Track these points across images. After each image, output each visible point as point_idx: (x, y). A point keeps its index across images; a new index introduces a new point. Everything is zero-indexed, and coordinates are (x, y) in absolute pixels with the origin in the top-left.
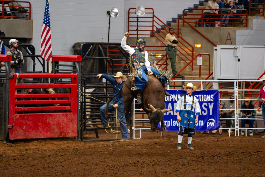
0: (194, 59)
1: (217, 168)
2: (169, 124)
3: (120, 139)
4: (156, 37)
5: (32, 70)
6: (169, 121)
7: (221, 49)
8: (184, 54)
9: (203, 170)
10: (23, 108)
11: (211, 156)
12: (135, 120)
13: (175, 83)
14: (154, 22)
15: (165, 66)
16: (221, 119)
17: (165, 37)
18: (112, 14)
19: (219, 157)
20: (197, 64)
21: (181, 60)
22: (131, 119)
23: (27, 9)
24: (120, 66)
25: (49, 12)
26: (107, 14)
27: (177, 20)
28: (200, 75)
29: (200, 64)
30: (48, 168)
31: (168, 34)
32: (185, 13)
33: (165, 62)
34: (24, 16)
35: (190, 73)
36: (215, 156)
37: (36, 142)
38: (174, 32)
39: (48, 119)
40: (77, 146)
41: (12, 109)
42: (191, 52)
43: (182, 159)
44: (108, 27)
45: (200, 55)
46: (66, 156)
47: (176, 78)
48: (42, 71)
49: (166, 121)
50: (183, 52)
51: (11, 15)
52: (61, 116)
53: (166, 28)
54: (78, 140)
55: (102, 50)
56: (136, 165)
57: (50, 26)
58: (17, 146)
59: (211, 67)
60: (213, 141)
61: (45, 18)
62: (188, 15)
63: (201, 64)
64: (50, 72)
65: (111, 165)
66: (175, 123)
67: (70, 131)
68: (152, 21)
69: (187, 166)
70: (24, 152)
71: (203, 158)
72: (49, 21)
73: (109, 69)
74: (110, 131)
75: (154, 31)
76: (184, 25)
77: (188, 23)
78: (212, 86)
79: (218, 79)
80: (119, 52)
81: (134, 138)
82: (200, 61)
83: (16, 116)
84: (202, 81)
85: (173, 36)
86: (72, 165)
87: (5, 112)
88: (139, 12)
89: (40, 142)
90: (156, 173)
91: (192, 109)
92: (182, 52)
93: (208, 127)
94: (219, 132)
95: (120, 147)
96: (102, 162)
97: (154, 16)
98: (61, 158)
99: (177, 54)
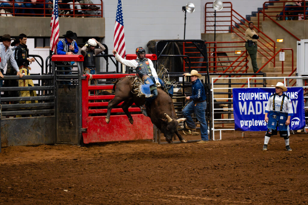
0: (276, 54)
1: (303, 170)
2: (250, 124)
3: (200, 141)
4: (235, 32)
5: (105, 70)
6: (251, 121)
7: (305, 43)
8: (265, 49)
9: (288, 171)
10: (97, 111)
11: (296, 157)
12: (214, 121)
13: (257, 80)
14: (233, 17)
15: (245, 63)
16: (306, 117)
17: (245, 32)
18: (187, 9)
19: (306, 158)
20: (279, 59)
21: (262, 57)
22: (210, 119)
23: (99, 6)
24: (198, 64)
25: (121, 9)
26: (183, 9)
27: (257, 14)
28: (283, 71)
29: (282, 59)
30: (124, 172)
31: (247, 28)
32: (265, 6)
33: (244, 59)
34: (96, 14)
35: (272, 70)
36: (300, 157)
37: (111, 145)
38: (254, 27)
39: (123, 121)
40: (154, 149)
41: (85, 111)
42: (273, 48)
43: (265, 161)
44: (184, 23)
45: (282, 50)
46: (143, 159)
47: (257, 76)
48: (116, 72)
49: (248, 121)
50: (264, 48)
51: (82, 14)
52: (137, 118)
53: (246, 22)
54: (155, 142)
55: (178, 47)
56: (216, 168)
57: (123, 24)
58: (92, 149)
59: (294, 63)
60: (298, 141)
61: (117, 16)
62: (269, 8)
63: (284, 60)
64: (124, 72)
65: (190, 168)
66: (257, 123)
67: (146, 133)
68: (230, 15)
69: (271, 168)
70: (99, 156)
71: (288, 159)
72: (121, 18)
73: (186, 67)
74: (188, 132)
75: (233, 26)
76: (265, 19)
77: (269, 17)
78: (296, 82)
79: (302, 76)
80: (196, 49)
81: (214, 140)
82: (282, 57)
83: (90, 118)
84: (285, 78)
85: (253, 31)
86: (149, 169)
87: (79, 115)
88: (216, 7)
89: (116, 145)
90: (238, 175)
91: (281, 110)
92: (262, 48)
93: (292, 126)
94: (305, 131)
95: (199, 149)
96: (180, 165)
97: (232, 10)
98: (137, 162)
99: (258, 50)
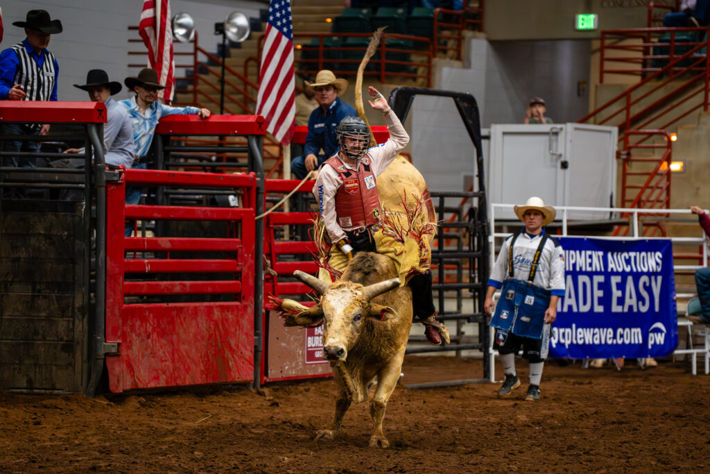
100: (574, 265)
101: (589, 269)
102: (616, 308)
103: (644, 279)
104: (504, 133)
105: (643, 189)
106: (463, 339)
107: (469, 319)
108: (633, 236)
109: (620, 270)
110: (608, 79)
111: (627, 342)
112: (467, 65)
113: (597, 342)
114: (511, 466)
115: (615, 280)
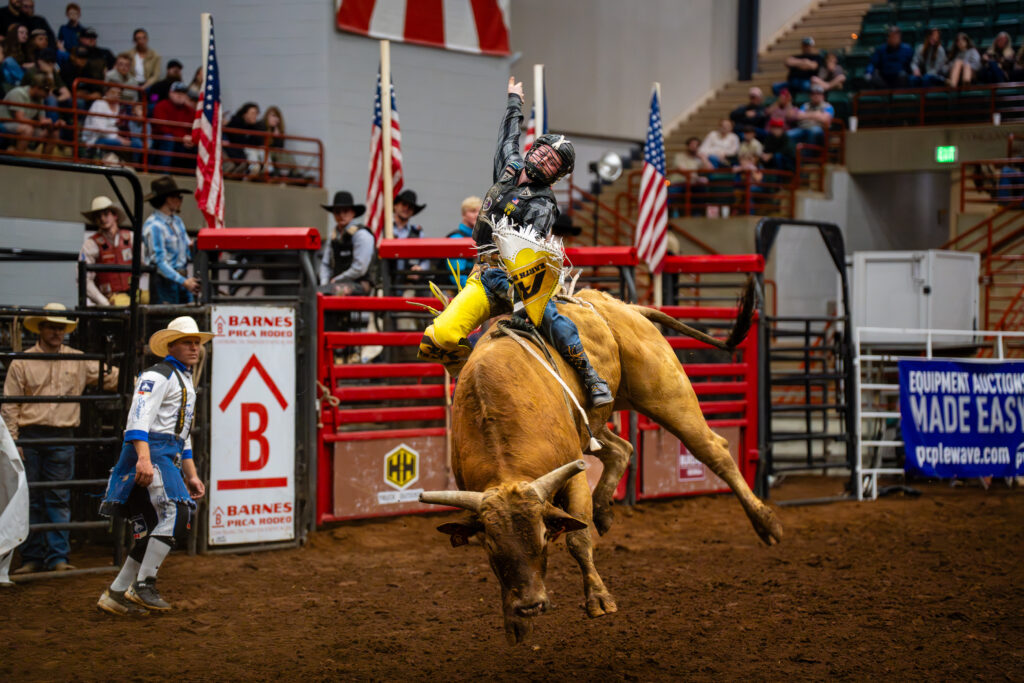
100: (940, 387)
101: (954, 390)
102: (982, 428)
103: (1010, 400)
104: (868, 261)
105: (1006, 313)
106: (829, 459)
107: (836, 438)
108: (997, 357)
109: (986, 391)
110: (969, 208)
111: (994, 461)
112: (829, 196)
113: (964, 461)
114: (884, 581)
115: (981, 401)
